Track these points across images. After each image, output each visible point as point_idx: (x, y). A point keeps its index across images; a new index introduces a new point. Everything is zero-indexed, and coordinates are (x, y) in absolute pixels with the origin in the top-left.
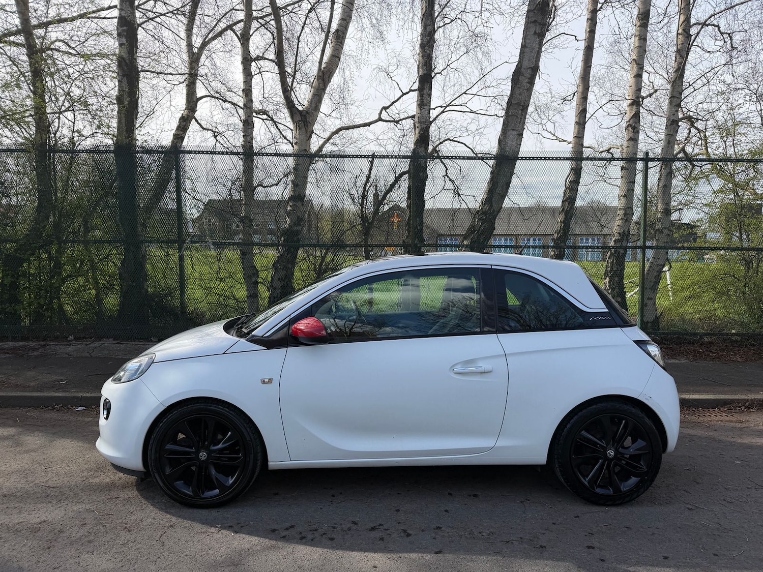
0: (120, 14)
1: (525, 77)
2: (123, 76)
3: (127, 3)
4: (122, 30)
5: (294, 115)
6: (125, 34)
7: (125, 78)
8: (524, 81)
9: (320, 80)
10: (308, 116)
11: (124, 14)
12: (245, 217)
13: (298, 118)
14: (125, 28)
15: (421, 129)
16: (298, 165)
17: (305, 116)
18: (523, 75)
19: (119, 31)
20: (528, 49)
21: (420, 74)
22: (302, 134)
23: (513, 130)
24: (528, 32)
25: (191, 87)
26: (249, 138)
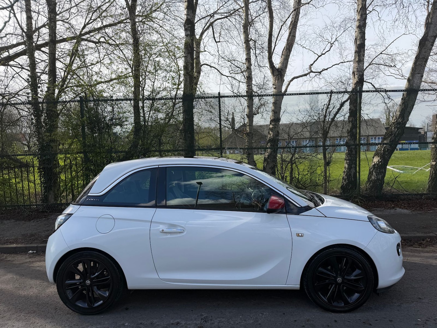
0: (187, 18)
1: (430, 42)
2: (188, 53)
3: (191, 11)
4: (188, 27)
5: (274, 71)
6: (190, 29)
7: (189, 55)
8: (428, 44)
9: (288, 50)
10: (282, 71)
11: (189, 17)
12: (250, 133)
13: (276, 73)
14: (190, 25)
15: (360, 75)
16: (277, 100)
17: (280, 72)
18: (428, 41)
19: (186, 28)
20: (433, 25)
21: (358, 43)
22: (279, 83)
23: (418, 73)
24: (434, 15)
25: (198, 59)
26: (250, 86)
